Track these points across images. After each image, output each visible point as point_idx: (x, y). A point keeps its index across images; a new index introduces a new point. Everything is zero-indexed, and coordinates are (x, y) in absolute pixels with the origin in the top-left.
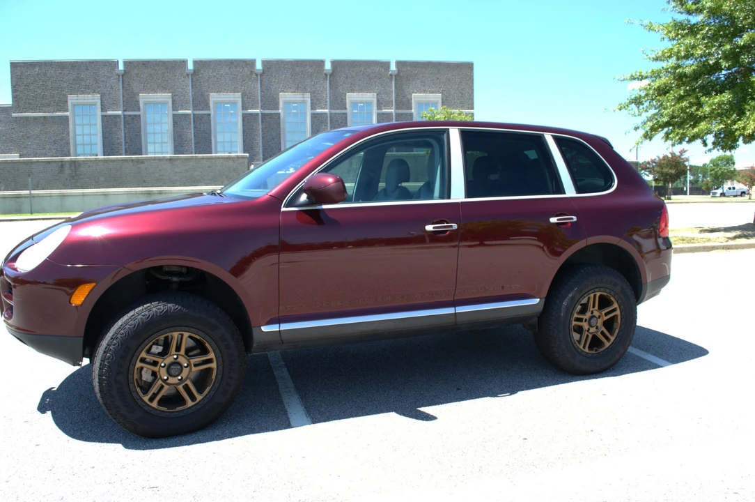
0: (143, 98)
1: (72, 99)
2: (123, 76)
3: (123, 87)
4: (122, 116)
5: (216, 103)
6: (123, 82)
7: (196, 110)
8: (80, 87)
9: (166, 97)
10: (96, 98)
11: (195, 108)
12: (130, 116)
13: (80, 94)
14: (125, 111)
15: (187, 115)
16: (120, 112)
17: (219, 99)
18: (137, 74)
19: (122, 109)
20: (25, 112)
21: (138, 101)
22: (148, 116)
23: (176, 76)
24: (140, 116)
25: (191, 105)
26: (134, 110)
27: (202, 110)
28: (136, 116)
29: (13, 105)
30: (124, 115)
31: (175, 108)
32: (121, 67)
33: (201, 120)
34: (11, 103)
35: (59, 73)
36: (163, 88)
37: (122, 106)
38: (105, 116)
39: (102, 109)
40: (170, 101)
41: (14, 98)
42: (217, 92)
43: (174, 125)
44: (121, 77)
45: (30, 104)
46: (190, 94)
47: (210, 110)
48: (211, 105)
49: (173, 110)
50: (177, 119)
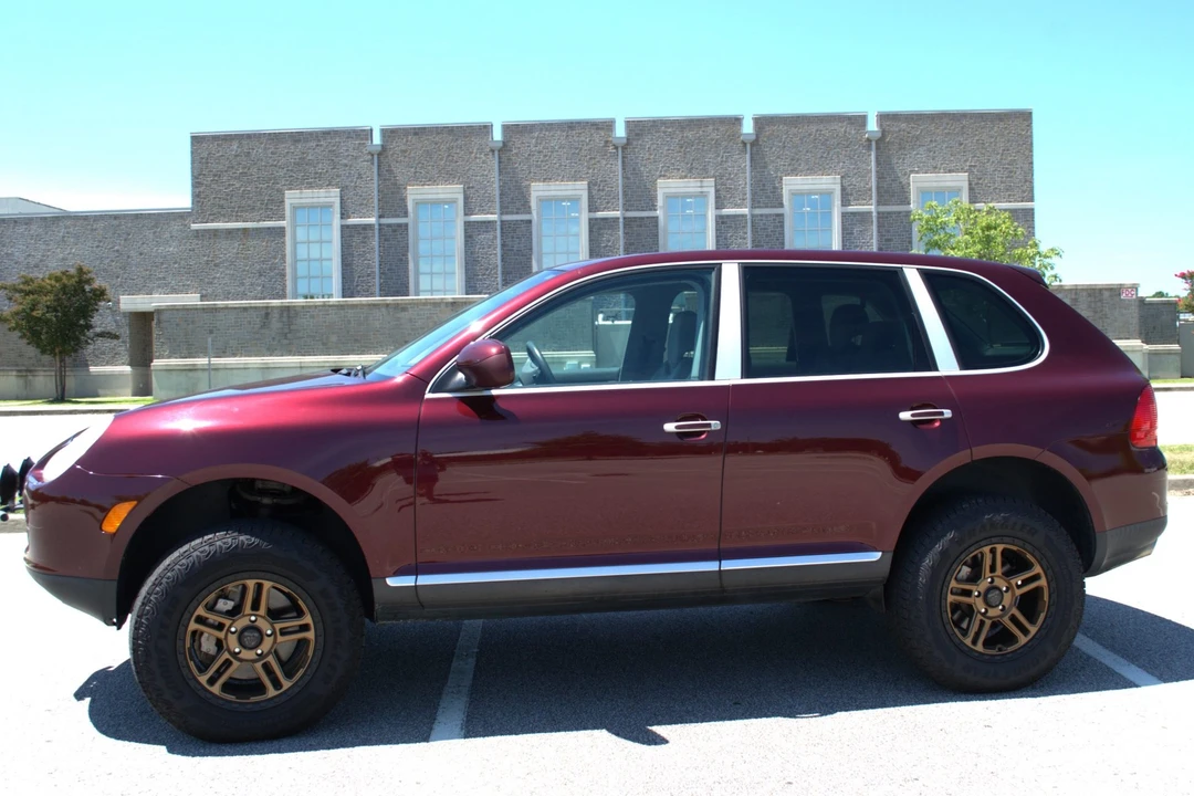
0: (414, 193)
1: (292, 197)
2: (379, 154)
3: (379, 175)
4: (377, 227)
5: (541, 200)
6: (379, 166)
7: (507, 213)
8: (306, 176)
9: (453, 191)
10: (332, 196)
11: (504, 210)
12: (389, 225)
13: (306, 188)
14: (380, 217)
15: (489, 222)
16: (372, 220)
17: (547, 193)
18: (405, 151)
19: (376, 213)
20: (212, 221)
21: (404, 200)
22: (420, 225)
23: (471, 153)
24: (406, 225)
25: (498, 205)
26: (398, 216)
27: (517, 213)
28: (399, 225)
29: (192, 209)
30: (380, 225)
31: (468, 211)
32: (377, 139)
33: (514, 231)
34: (190, 205)
35: (272, 153)
36: (449, 176)
37: (376, 208)
38: (348, 226)
39: (342, 214)
40: (461, 198)
41: (196, 196)
42: (544, 180)
43: (466, 241)
44: (376, 157)
45: (222, 207)
46: (496, 185)
47: (530, 213)
48: (533, 204)
49: (466, 214)
50: (471, 230)
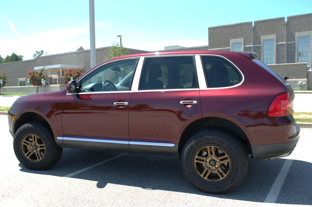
0: (263, 38)
1: (232, 41)
2: (254, 28)
3: (253, 34)
4: (253, 47)
5: (298, 37)
6: (254, 31)
7: (288, 41)
8: (235, 36)
9: (273, 36)
10: (242, 40)
11: (287, 41)
12: (256, 47)
13: (235, 39)
14: (254, 45)
15: (283, 44)
16: (252, 46)
17: (300, 35)
18: (260, 27)
19: (253, 44)
20: (213, 48)
21: (260, 40)
22: (264, 46)
23: (278, 26)
24: (261, 46)
25: (286, 39)
26: (258, 44)
27: (291, 41)
28: (259, 46)
29: (209, 46)
30: (254, 47)
31: (277, 41)
32: (253, 25)
33: (290, 46)
34: (208, 45)
35: (227, 31)
36: (272, 32)
37: (253, 42)
38: (245, 48)
39: (244, 45)
40: (275, 38)
41: (209, 42)
42: (299, 31)
43: (277, 50)
44: (253, 29)
45: (215, 45)
46: (285, 34)
47: (295, 41)
48: (296, 39)
49: (277, 42)
50: (278, 47)
